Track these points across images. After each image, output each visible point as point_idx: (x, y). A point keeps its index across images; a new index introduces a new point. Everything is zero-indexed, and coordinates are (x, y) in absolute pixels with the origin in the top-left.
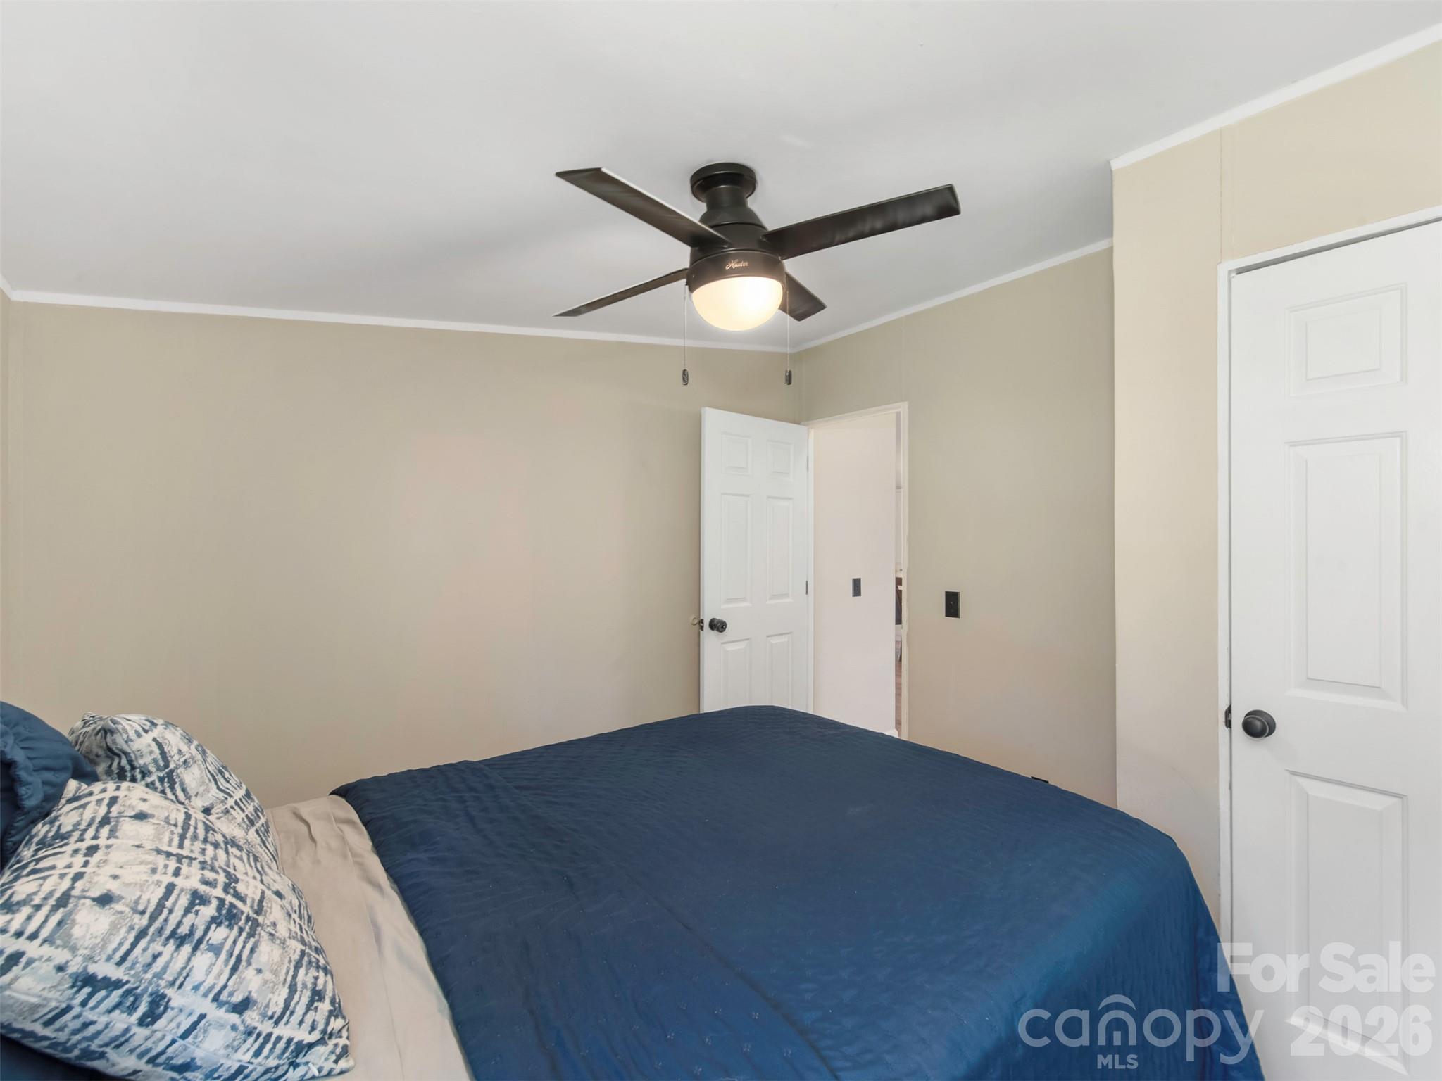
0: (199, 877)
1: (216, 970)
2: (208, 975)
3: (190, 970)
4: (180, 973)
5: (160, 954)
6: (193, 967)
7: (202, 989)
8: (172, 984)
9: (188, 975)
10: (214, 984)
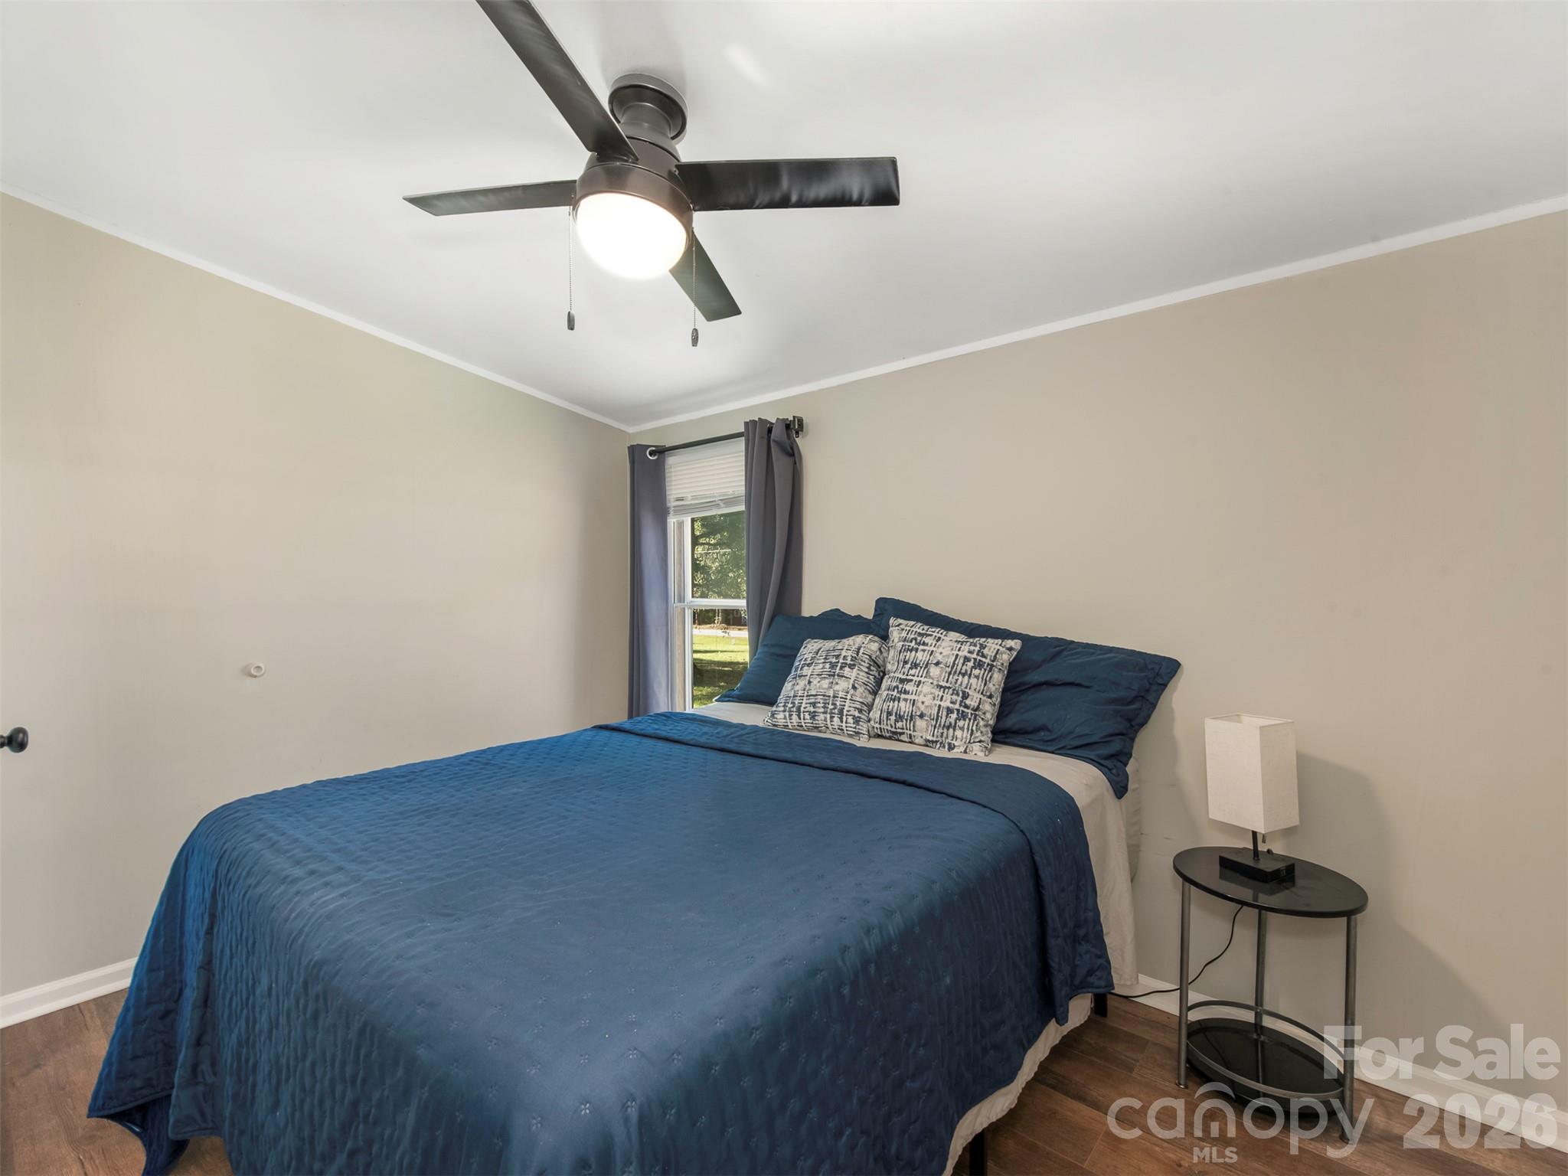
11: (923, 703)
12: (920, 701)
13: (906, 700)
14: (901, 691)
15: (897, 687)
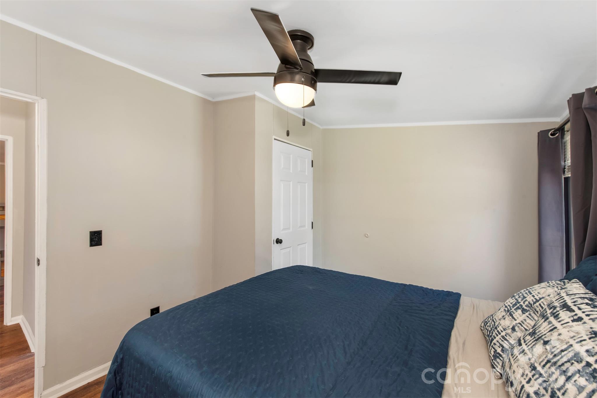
0: (528, 300)
1: (529, 326)
2: (528, 323)
3: (532, 320)
4: (532, 317)
5: (538, 313)
6: (533, 321)
7: (524, 321)
8: (530, 314)
9: (530, 319)
10: (524, 324)
11: (560, 335)
12: (560, 332)
13: (550, 323)
14: (554, 314)
15: (555, 307)
